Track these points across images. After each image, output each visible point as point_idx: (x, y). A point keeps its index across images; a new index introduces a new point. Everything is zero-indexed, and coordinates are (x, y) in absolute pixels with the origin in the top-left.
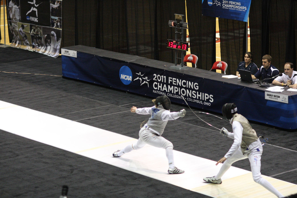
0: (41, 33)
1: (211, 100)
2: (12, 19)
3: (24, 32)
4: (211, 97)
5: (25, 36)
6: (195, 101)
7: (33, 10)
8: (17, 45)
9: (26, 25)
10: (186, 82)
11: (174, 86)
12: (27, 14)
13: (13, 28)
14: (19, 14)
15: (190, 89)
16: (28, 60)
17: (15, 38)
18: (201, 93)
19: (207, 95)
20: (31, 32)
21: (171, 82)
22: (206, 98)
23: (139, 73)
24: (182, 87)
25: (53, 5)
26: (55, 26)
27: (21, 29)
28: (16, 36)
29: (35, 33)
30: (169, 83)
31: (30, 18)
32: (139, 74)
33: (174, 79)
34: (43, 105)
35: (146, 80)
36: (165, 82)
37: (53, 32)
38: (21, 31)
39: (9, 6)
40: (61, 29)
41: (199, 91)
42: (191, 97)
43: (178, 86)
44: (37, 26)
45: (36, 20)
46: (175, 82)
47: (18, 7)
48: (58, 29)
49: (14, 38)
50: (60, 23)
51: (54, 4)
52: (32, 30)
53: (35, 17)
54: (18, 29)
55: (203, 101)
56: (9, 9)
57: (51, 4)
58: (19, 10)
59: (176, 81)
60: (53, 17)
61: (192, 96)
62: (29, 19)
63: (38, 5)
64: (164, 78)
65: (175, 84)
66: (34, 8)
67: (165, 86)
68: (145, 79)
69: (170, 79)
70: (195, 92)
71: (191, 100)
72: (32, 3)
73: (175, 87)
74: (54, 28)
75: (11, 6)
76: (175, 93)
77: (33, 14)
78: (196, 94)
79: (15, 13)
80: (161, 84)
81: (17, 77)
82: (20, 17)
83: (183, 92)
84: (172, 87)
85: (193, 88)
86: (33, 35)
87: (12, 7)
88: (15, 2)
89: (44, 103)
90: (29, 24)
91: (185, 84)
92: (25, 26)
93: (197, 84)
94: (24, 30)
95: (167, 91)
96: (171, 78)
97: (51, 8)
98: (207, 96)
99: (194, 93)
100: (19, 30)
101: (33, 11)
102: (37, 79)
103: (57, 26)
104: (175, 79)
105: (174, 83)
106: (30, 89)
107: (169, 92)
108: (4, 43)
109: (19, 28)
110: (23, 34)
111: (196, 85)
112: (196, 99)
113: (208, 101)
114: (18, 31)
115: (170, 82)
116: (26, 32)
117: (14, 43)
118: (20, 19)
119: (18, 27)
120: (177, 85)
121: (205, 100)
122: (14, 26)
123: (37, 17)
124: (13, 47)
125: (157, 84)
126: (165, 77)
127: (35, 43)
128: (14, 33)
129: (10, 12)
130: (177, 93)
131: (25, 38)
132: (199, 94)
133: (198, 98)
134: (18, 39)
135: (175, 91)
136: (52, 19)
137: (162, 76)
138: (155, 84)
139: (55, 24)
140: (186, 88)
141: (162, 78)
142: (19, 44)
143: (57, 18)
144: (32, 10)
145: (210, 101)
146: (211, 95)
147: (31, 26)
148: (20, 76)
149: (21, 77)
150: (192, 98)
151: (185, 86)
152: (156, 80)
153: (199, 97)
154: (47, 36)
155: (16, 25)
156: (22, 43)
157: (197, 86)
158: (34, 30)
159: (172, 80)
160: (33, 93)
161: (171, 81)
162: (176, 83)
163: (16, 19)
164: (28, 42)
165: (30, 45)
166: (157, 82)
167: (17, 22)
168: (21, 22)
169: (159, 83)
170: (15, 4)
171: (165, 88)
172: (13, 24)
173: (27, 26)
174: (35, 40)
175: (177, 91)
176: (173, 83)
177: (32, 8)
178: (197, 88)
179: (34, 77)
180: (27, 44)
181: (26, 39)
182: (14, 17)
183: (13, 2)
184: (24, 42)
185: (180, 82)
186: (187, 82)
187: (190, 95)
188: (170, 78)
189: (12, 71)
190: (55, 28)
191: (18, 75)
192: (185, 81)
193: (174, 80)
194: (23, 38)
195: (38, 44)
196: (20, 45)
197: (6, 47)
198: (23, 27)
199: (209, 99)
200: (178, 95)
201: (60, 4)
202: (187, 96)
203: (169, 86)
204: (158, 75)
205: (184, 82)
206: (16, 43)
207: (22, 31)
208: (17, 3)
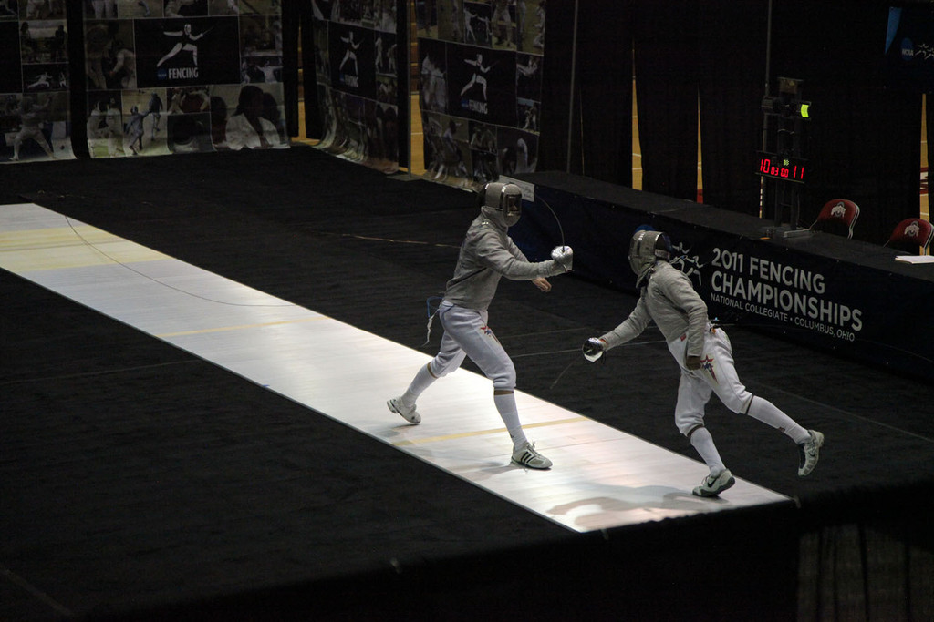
0: (494, 144)
1: (857, 325)
2: (430, 105)
3: (454, 140)
4: (857, 315)
5: (459, 152)
6: (816, 325)
7: (476, 82)
8: (438, 176)
9: (461, 122)
10: (794, 271)
11: (764, 282)
12: (462, 94)
13: (430, 130)
14: (444, 93)
15: (803, 292)
17: (437, 157)
18: (830, 304)
19: (847, 309)
20: (470, 141)
21: (757, 272)
22: (843, 318)
23: (678, 245)
24: (781, 286)
25: (523, 67)
26: (527, 125)
27: (448, 133)
28: (438, 150)
29: (480, 144)
30: (751, 273)
31: (468, 103)
32: (678, 248)
33: (762, 262)
35: (694, 265)
36: (741, 271)
37: (521, 142)
38: (448, 138)
39: (423, 73)
40: (538, 133)
41: (827, 297)
42: (805, 314)
43: (773, 283)
44: (485, 124)
45: (483, 109)
46: (766, 270)
47: (442, 75)
48: (532, 132)
49: (433, 156)
50: (537, 117)
51: (526, 64)
52: (474, 136)
53: (482, 100)
54: (443, 133)
55: (836, 327)
56: (422, 79)
57: (518, 66)
58: (444, 81)
59: (768, 267)
60: (523, 101)
61: (807, 312)
62: (467, 106)
63: (488, 69)
64: (738, 260)
65: (766, 277)
66: (479, 77)
67: (740, 280)
68: (693, 261)
69: (755, 263)
70: (816, 301)
71: (805, 322)
72: (474, 63)
73: (766, 287)
74: (525, 129)
75: (426, 72)
76: (765, 302)
77: (476, 93)
78: (818, 306)
79: (435, 90)
80: (732, 277)
82: (447, 101)
83: (786, 299)
84: (759, 285)
85: (809, 289)
86: (476, 149)
87: (429, 75)
88: (435, 59)
90: (467, 119)
91: (790, 276)
92: (457, 124)
93: (822, 278)
95: (745, 297)
96: (757, 260)
97: (517, 77)
98: (845, 314)
99: (813, 303)
100: (445, 135)
101: (476, 84)
103: (531, 127)
104: (767, 263)
105: (764, 273)
107: (749, 298)
109: (444, 131)
110: (452, 144)
111: (818, 280)
112: (817, 320)
113: (848, 326)
114: (442, 139)
115: (754, 270)
116: (461, 140)
117: (432, 170)
118: (446, 107)
119: (441, 127)
120: (771, 279)
121: (842, 324)
122: (435, 125)
123: (485, 102)
125: (720, 275)
126: (741, 256)
127: (480, 172)
128: (434, 146)
129: (424, 87)
130: (771, 302)
131: (458, 157)
132: (826, 307)
133: (822, 318)
134: (442, 160)
135: (766, 297)
136: (520, 106)
137: (735, 255)
138: (717, 277)
139: (528, 120)
140: (792, 289)
141: (733, 258)
142: (444, 172)
143: (531, 103)
144: (473, 81)
145: (853, 326)
146: (856, 311)
147: (471, 124)
150: (808, 318)
151: (790, 283)
152: (719, 265)
153: (826, 316)
154: (507, 153)
155: (437, 123)
157: (821, 284)
158: (479, 136)
159: (758, 264)
161: (756, 267)
162: (767, 273)
163: (437, 105)
164: (464, 169)
165: (470, 177)
166: (722, 270)
167: (439, 115)
168: (448, 116)
169: (725, 275)
170: (436, 67)
171: (740, 288)
172: (430, 119)
173: (462, 125)
174: (480, 162)
175: (770, 297)
176: (761, 273)
177: (475, 75)
178: (820, 288)
180: (462, 174)
181: (460, 161)
182: (434, 102)
183: (431, 61)
184: (455, 168)
185: (778, 273)
186: (797, 270)
187: (803, 309)
188: (753, 259)
190: (527, 131)
192: (791, 270)
193: (764, 266)
194: (454, 157)
195: (485, 172)
196: (446, 175)
197: (413, 179)
198: (453, 127)
199: (852, 321)
200: (773, 308)
201: (539, 65)
202: (796, 311)
203: (750, 282)
204: (725, 252)
205: (788, 272)
206: (437, 171)
207: (451, 137)
208: (438, 64)
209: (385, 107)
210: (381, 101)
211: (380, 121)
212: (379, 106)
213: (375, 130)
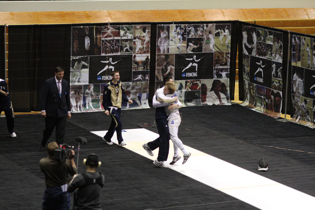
2: (296, 92)
3: (306, 107)
5: (308, 112)
8: (297, 121)
9: (309, 100)
12: (310, 89)
13: (295, 102)
14: (302, 88)
16: (305, 137)
17: (297, 113)
20: (313, 108)
27: (303, 104)
28: (298, 111)
34: (308, 186)
38: (303, 106)
39: (293, 79)
47: (302, 81)
49: (295, 113)
54: (301, 104)
56: (293, 82)
58: (302, 83)
62: (312, 94)
75: (295, 79)
79: (298, 86)
81: (289, 154)
82: (304, 91)
87: (296, 80)
88: (299, 75)
89: (310, 184)
94: (307, 105)
100: (302, 105)
102: (309, 158)
106: (299, 168)
108: (284, 118)
109: (302, 103)
110: (305, 109)
114: (300, 106)
116: (309, 107)
117: (295, 118)
118: (303, 94)
119: (300, 101)
122: (297, 100)
124: (294, 122)
128: (296, 107)
129: (294, 85)
131: (307, 113)
134: (299, 114)
142: (300, 119)
147: (314, 101)
148: (292, 153)
149: (294, 154)
156: (303, 119)
160: (301, 173)
163: (299, 92)
164: (309, 119)
170: (299, 78)
172: (296, 98)
173: (310, 101)
179: (307, 155)
181: (308, 115)
182: (298, 91)
183: (297, 75)
184: (305, 118)
189: (285, 147)
191: (290, 152)
194: (305, 113)
196: (301, 121)
197: (287, 121)
198: (306, 102)
206: (297, 118)
208: (301, 76)
209: (275, 91)
210: (273, 89)
211: (272, 97)
212: (272, 91)
213: (270, 100)
